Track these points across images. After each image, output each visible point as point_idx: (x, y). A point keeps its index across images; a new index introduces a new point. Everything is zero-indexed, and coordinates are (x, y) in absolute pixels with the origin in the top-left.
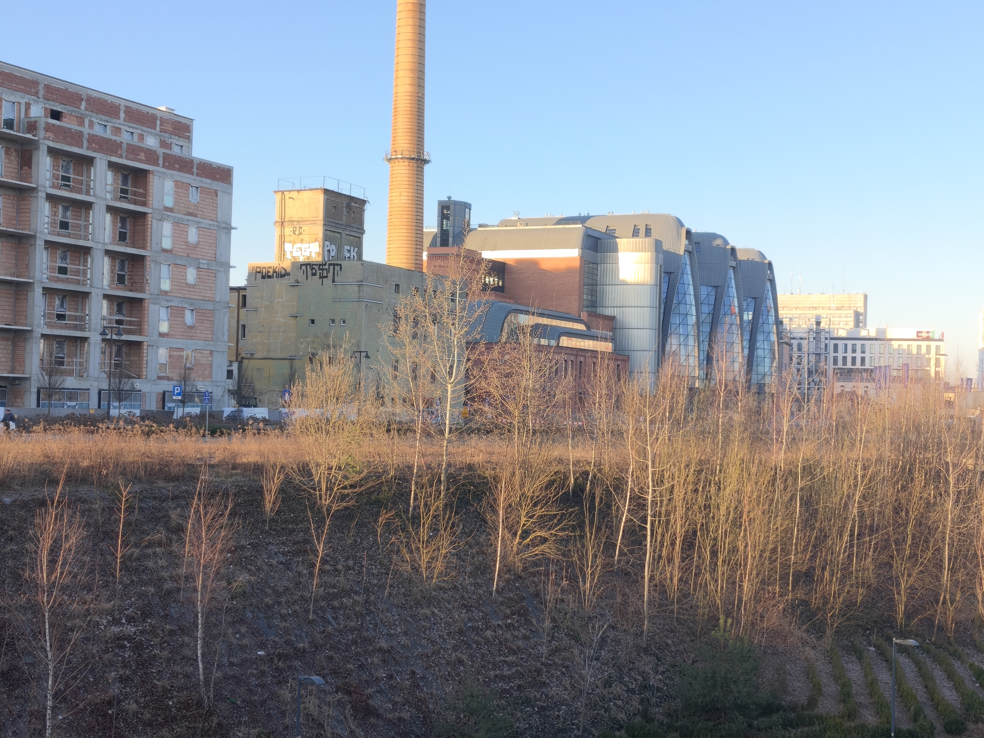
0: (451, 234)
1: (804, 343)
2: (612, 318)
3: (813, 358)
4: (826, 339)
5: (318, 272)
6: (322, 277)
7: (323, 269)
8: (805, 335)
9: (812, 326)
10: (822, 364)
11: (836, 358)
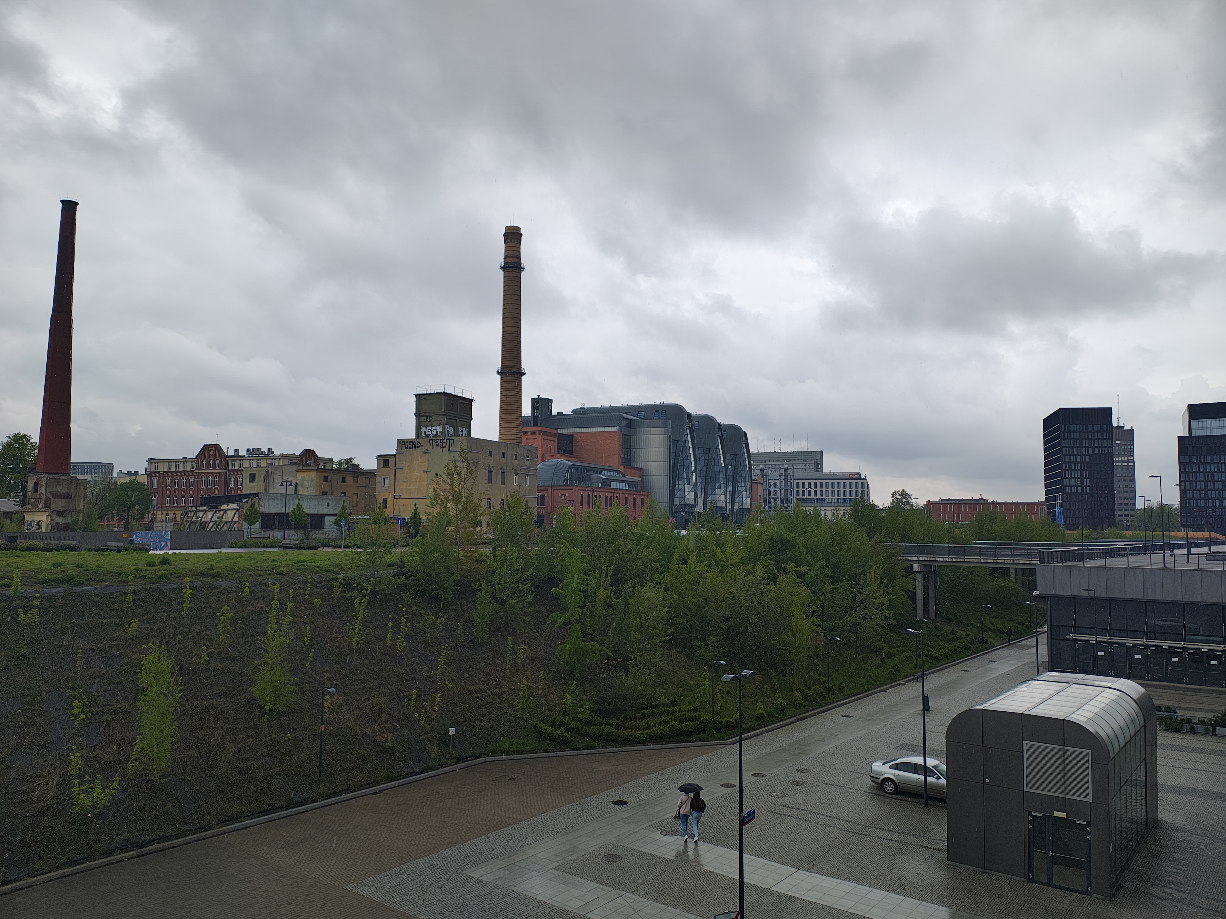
0: (539, 418)
1: (778, 482)
3: (783, 492)
4: (791, 479)
5: (440, 444)
6: (442, 447)
7: (443, 443)
8: (778, 478)
9: (782, 471)
10: (789, 495)
11: (798, 492)
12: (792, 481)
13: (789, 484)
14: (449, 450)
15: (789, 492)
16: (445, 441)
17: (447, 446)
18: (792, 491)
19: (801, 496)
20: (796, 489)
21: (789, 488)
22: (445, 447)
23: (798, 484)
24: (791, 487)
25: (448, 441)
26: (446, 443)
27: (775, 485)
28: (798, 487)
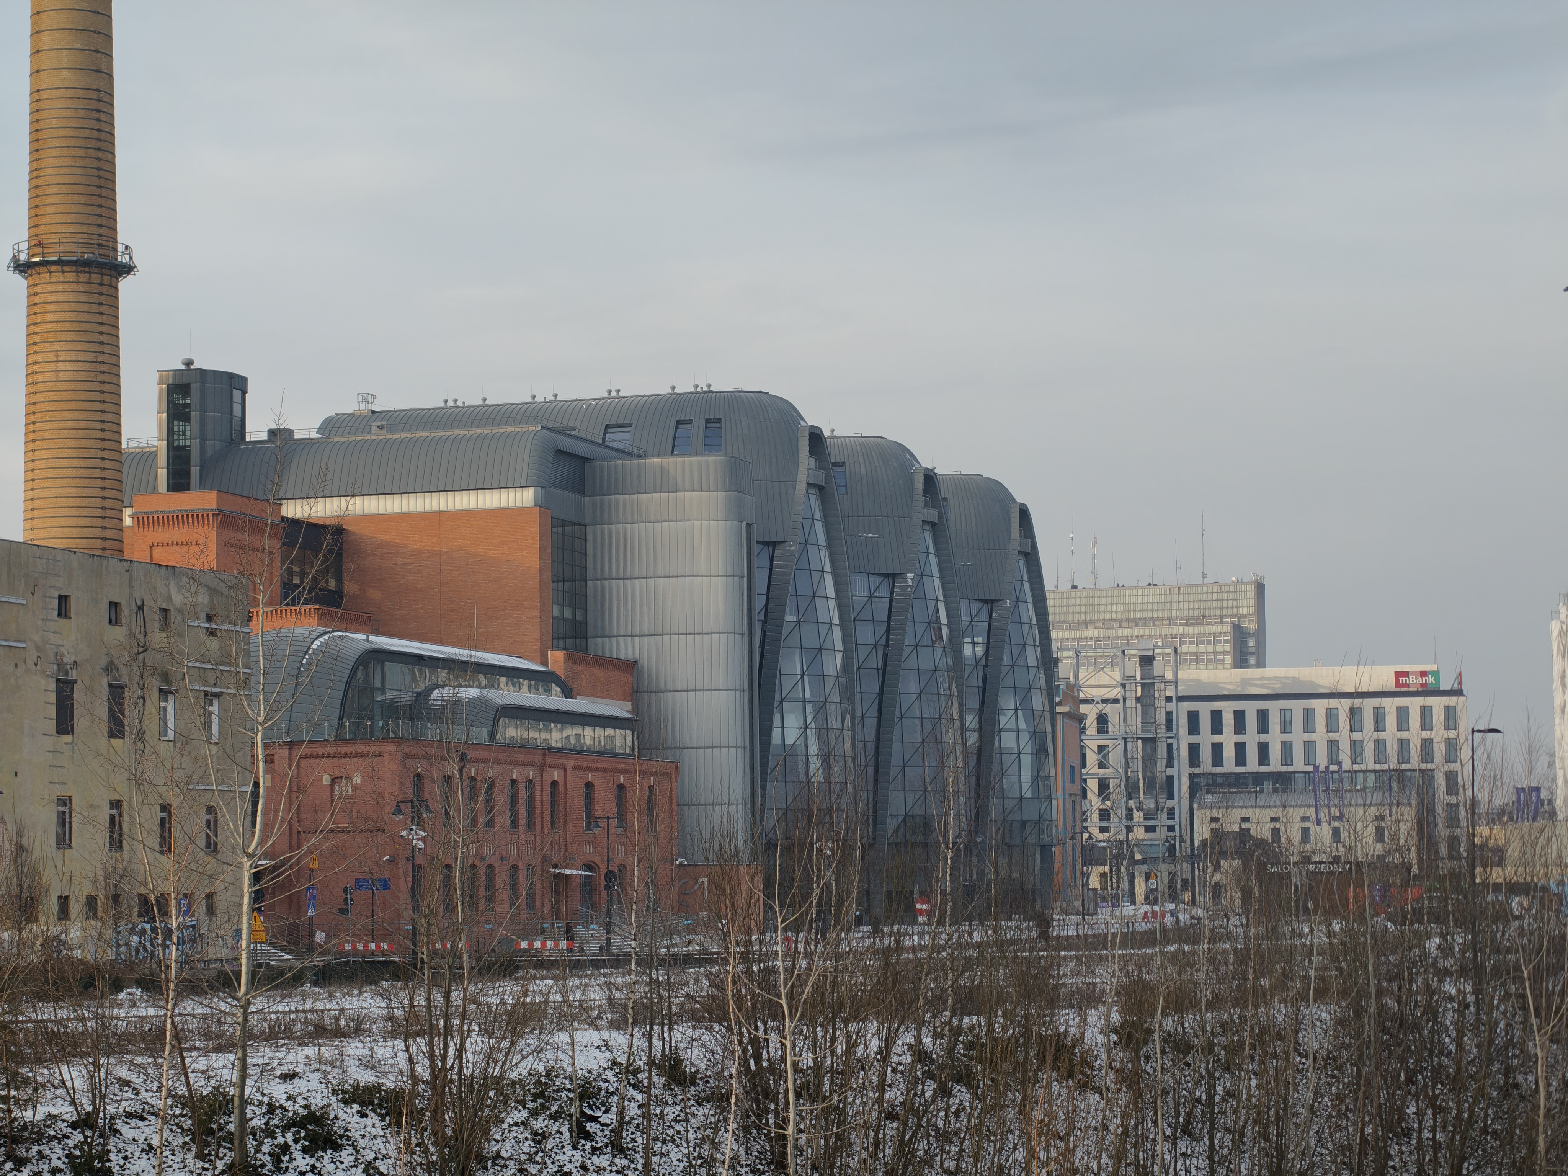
0: (195, 457)
1: (1114, 712)
2: (631, 666)
3: (1136, 751)
4: (1168, 699)
8: (1113, 693)
9: (1133, 668)
10: (1161, 764)
11: (1194, 750)
12: (1171, 707)
13: (1161, 717)
15: (1162, 751)
18: (1170, 747)
19: (1206, 764)
20: (1185, 739)
21: (1162, 732)
23: (1193, 717)
24: (1169, 728)
27: (1102, 720)
28: (1194, 728)
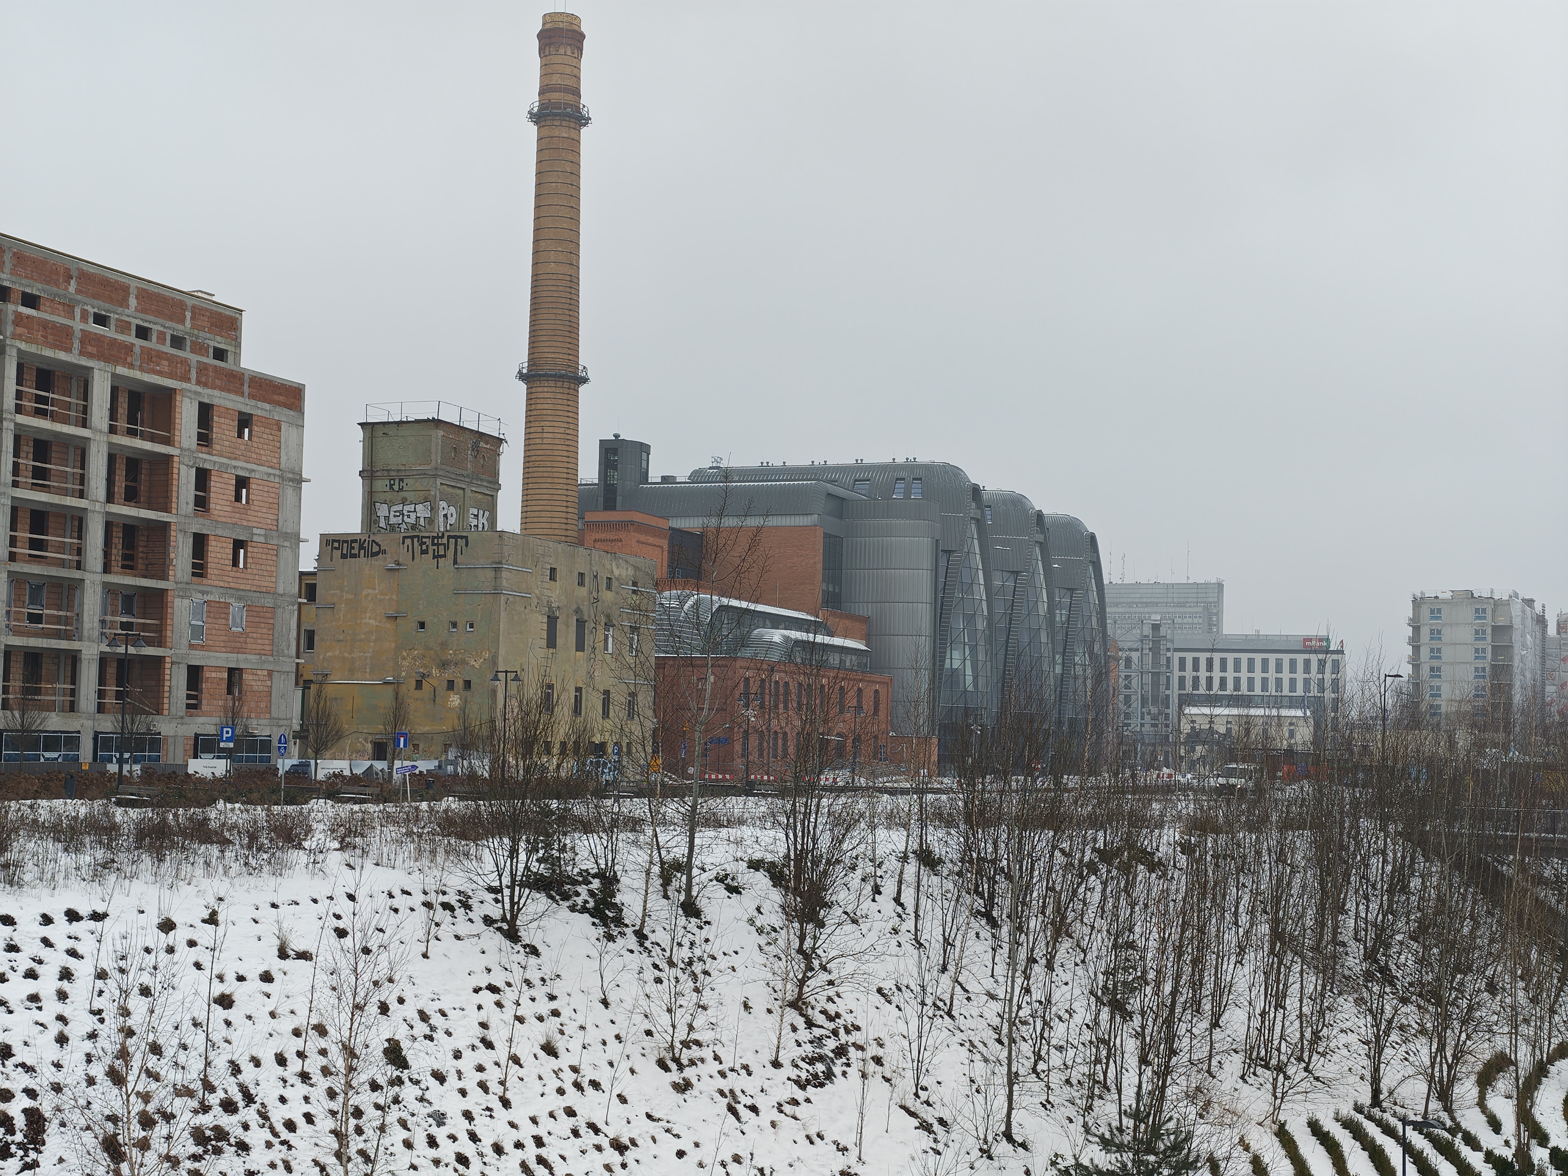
0: (619, 491)
2: (865, 620)
5: (431, 548)
6: (437, 557)
7: (438, 545)
8: (1136, 645)
9: (1147, 631)
10: (1162, 688)
12: (1169, 654)
14: (455, 563)
15: (1163, 680)
16: (445, 541)
17: (450, 553)
18: (1168, 677)
20: (1177, 673)
21: (1163, 669)
22: (444, 556)
23: (1182, 661)
24: (1168, 667)
25: (452, 541)
26: (447, 547)
27: (1128, 661)
28: (1182, 668)
